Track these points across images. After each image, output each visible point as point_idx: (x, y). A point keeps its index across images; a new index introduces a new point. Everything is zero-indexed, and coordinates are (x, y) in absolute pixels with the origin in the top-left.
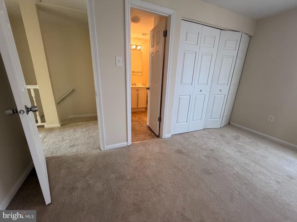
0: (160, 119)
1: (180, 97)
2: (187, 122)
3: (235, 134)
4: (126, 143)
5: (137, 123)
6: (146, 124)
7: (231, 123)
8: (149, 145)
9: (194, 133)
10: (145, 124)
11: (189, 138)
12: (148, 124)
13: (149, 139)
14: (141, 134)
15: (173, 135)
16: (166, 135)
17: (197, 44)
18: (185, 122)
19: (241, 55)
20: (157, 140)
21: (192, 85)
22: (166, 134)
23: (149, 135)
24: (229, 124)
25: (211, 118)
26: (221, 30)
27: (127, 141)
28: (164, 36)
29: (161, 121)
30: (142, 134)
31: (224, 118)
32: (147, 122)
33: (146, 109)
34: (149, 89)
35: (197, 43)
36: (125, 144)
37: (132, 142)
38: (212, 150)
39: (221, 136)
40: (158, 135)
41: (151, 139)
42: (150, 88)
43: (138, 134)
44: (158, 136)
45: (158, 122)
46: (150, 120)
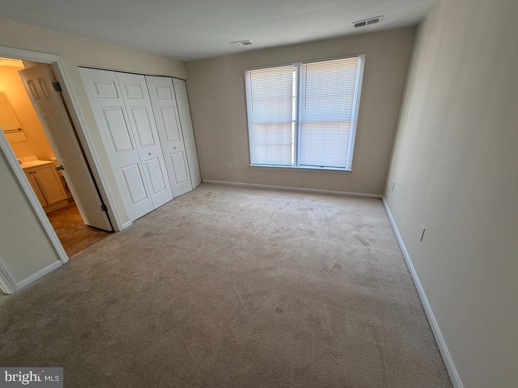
0: (105, 208)
1: (123, 169)
2: (147, 198)
3: (206, 192)
4: (59, 261)
5: (63, 230)
6: (84, 225)
7: (203, 180)
8: (102, 247)
9: (162, 207)
10: (80, 225)
11: (157, 216)
12: (86, 223)
13: (98, 241)
14: (79, 242)
15: (134, 222)
16: (123, 225)
17: (118, 97)
18: (145, 198)
19: (183, 103)
20: (111, 236)
21: (133, 149)
22: (123, 223)
23: (96, 236)
24: (202, 182)
25: (177, 183)
26: (144, 75)
27: (59, 259)
28: (57, 90)
29: (107, 210)
30: (81, 240)
31: (192, 178)
32: (82, 221)
33: (71, 200)
34: (63, 169)
35: (117, 94)
36: (57, 264)
37: (69, 257)
38: (184, 217)
39: (193, 199)
40: (110, 230)
41: (102, 239)
42: (64, 167)
43: (74, 243)
44: (113, 232)
45: (104, 213)
46: (88, 217)
